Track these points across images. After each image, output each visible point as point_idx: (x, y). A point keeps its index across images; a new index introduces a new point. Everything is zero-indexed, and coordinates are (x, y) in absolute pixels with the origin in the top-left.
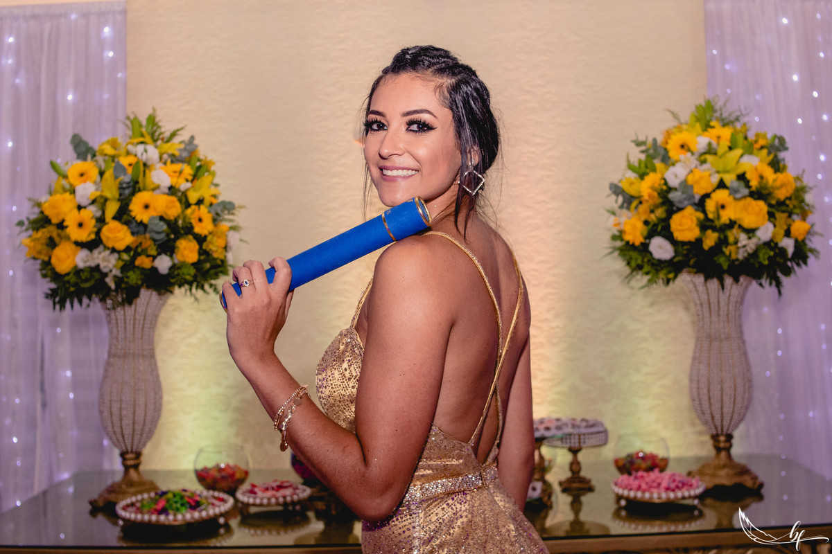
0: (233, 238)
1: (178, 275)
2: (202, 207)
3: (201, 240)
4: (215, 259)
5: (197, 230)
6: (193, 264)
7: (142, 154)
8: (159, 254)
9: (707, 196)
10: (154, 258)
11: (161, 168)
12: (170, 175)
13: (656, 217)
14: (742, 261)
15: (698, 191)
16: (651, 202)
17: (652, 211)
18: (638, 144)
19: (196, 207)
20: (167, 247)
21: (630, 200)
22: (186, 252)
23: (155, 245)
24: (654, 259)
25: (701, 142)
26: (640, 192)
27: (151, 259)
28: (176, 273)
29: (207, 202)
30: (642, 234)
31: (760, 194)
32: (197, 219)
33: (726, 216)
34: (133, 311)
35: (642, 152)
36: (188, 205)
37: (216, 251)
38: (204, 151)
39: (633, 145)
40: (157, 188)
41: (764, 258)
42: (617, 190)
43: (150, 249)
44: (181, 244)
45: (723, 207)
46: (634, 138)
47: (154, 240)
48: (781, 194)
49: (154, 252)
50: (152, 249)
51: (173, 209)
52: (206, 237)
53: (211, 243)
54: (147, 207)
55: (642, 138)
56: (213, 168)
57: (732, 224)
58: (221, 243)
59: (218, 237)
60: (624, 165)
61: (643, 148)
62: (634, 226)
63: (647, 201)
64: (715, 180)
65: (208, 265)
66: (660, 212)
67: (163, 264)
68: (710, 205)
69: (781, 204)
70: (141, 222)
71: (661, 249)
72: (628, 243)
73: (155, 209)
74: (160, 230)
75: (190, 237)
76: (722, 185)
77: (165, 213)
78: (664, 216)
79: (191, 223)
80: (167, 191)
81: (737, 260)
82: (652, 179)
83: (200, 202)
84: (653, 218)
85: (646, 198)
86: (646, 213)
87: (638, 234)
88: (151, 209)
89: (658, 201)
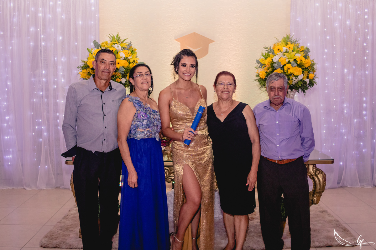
7: (117, 48)
8: (122, 78)
9: (284, 65)
11: (122, 51)
12: (124, 54)
14: (294, 85)
15: (282, 64)
17: (268, 69)
19: (133, 64)
20: (125, 76)
21: (262, 65)
25: (284, 49)
26: (265, 63)
27: (120, 79)
28: (127, 83)
29: (135, 62)
31: (300, 66)
33: (289, 72)
35: (266, 51)
36: (130, 63)
38: (134, 46)
39: (264, 48)
40: (121, 58)
41: (300, 85)
42: (258, 62)
45: (289, 69)
46: (264, 46)
47: (121, 74)
48: (306, 66)
49: (121, 77)
51: (126, 65)
55: (267, 46)
56: (136, 51)
57: (291, 74)
60: (261, 54)
61: (267, 49)
62: (263, 73)
64: (287, 61)
66: (271, 70)
67: (123, 81)
68: (285, 68)
69: (306, 68)
72: (261, 78)
73: (121, 64)
74: (123, 71)
76: (289, 62)
77: (124, 66)
80: (124, 59)
81: (292, 85)
82: (269, 60)
83: (133, 62)
84: (268, 71)
85: (267, 65)
86: (266, 69)
87: (264, 76)
88: (120, 64)
89: (270, 66)
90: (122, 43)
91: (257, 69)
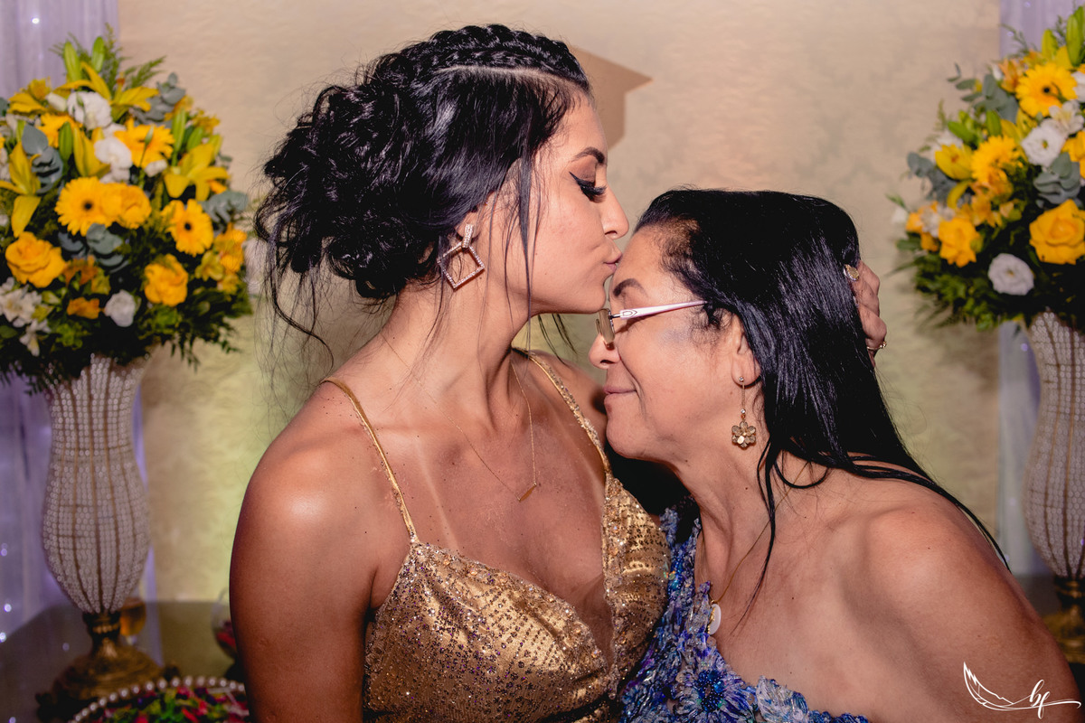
1: (149, 327)
2: (191, 203)
3: (190, 262)
4: (221, 295)
5: (184, 244)
6: (180, 307)
7: (74, 110)
8: (115, 289)
10: (103, 300)
11: (116, 134)
12: (131, 147)
13: (1003, 218)
16: (993, 190)
17: (995, 208)
18: (960, 84)
19: (179, 204)
20: (129, 279)
21: (942, 184)
22: (163, 286)
23: (106, 274)
24: (996, 292)
26: (971, 172)
27: (96, 302)
28: (145, 325)
29: (202, 193)
30: (973, 248)
32: (182, 225)
34: (85, 387)
35: (966, 99)
36: (167, 199)
37: (221, 280)
38: (200, 101)
39: (951, 87)
40: (105, 170)
42: (920, 166)
43: (95, 283)
44: (152, 272)
46: (953, 74)
47: (107, 270)
49: (104, 289)
50: (100, 283)
51: (137, 212)
52: (200, 256)
53: (209, 265)
54: (88, 206)
55: (967, 74)
56: (217, 129)
58: (232, 263)
59: (227, 253)
60: (935, 120)
61: (968, 92)
62: (960, 233)
63: (985, 189)
65: (205, 306)
66: (1008, 211)
67: (122, 309)
70: (79, 233)
71: (1010, 275)
72: (944, 261)
73: (102, 210)
74: (108, 251)
75: (170, 258)
77: (122, 220)
78: (1017, 215)
79: (169, 235)
80: (126, 175)
82: (994, 150)
83: (189, 193)
84: (996, 219)
85: (985, 182)
86: (983, 209)
87: (966, 247)
88: (95, 210)
89: (1008, 189)
90: (138, 82)
91: (902, 204)
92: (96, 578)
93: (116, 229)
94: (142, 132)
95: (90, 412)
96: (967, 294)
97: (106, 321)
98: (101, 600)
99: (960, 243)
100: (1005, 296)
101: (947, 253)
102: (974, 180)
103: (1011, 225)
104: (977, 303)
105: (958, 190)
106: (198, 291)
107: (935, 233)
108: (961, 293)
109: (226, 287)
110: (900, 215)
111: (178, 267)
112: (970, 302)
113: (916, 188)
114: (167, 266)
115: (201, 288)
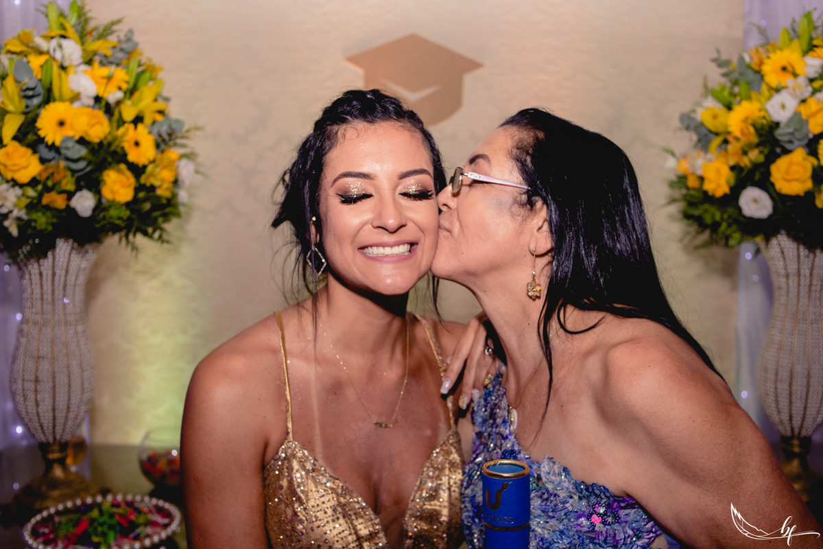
0: (186, 170)
1: (104, 218)
2: (140, 126)
3: (137, 170)
4: (159, 198)
5: (133, 157)
6: (128, 205)
7: (54, 50)
8: (79, 188)
9: (822, 136)
10: (70, 195)
11: (85, 72)
12: (96, 82)
13: (750, 161)
16: (744, 140)
17: (744, 153)
18: (721, 63)
19: (131, 126)
20: (91, 181)
21: (705, 137)
22: (116, 187)
23: (73, 176)
24: (744, 217)
25: (811, 63)
26: (727, 126)
27: (65, 196)
28: (101, 215)
29: (148, 120)
30: (728, 183)
32: (132, 143)
34: (51, 264)
35: (724, 75)
36: (121, 122)
37: (160, 187)
39: (714, 66)
40: (75, 98)
42: (689, 123)
43: (64, 182)
44: (109, 176)
46: (715, 55)
47: (73, 172)
49: (70, 187)
50: (67, 183)
51: (99, 130)
52: (145, 167)
53: (152, 174)
54: (61, 124)
55: (724, 57)
56: (161, 75)
58: (167, 175)
59: (165, 167)
60: (701, 89)
61: (725, 70)
62: (718, 171)
63: (737, 139)
65: (147, 206)
66: (755, 155)
67: (84, 203)
70: (53, 144)
71: (755, 203)
72: (705, 193)
73: (72, 127)
74: (76, 156)
75: (123, 166)
77: (87, 134)
78: (761, 159)
79: (123, 148)
80: (91, 102)
82: (745, 110)
83: (138, 120)
84: (746, 162)
85: (737, 133)
86: (736, 154)
87: (723, 182)
88: (67, 126)
89: (755, 139)
90: (102, 36)
91: (673, 154)
92: (51, 415)
93: (82, 141)
94: (105, 71)
95: (53, 285)
96: (722, 218)
97: (71, 211)
98: (54, 433)
99: (718, 180)
100: (751, 220)
101: (708, 186)
102: (729, 133)
103: (756, 166)
104: (729, 225)
105: (717, 141)
106: (142, 195)
107: (700, 172)
108: (718, 217)
109: (163, 192)
110: (671, 163)
111: (129, 174)
112: (724, 226)
113: (685, 141)
114: (120, 172)
115: (144, 190)
